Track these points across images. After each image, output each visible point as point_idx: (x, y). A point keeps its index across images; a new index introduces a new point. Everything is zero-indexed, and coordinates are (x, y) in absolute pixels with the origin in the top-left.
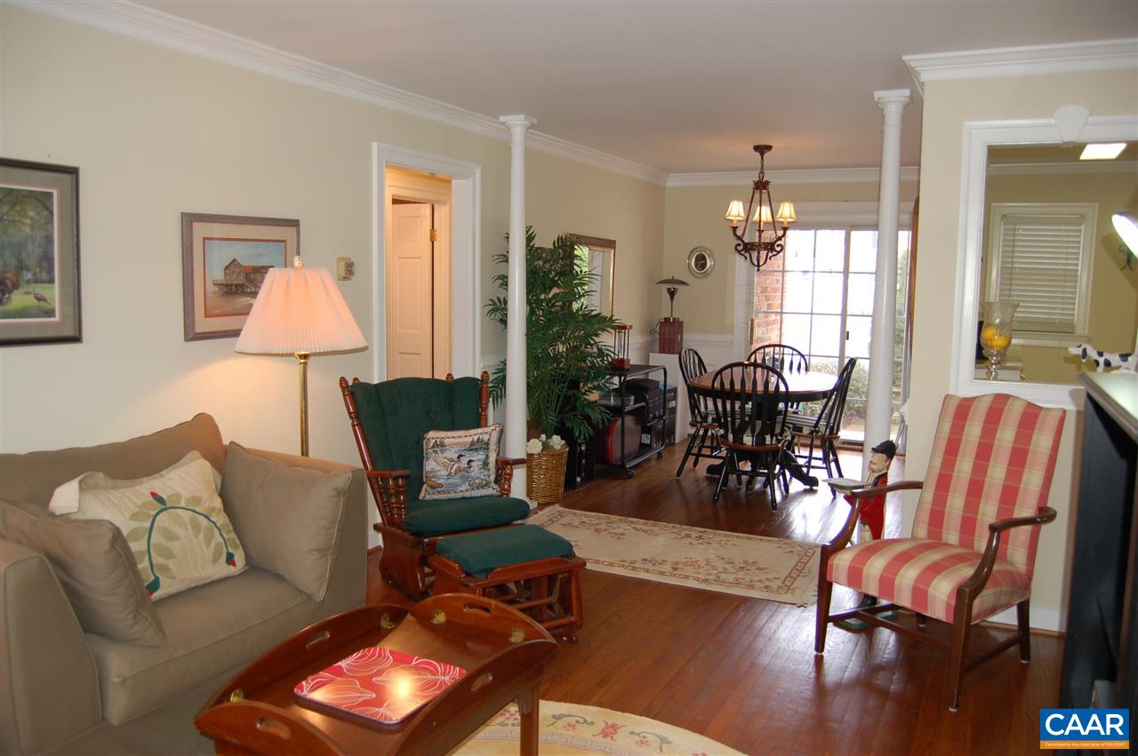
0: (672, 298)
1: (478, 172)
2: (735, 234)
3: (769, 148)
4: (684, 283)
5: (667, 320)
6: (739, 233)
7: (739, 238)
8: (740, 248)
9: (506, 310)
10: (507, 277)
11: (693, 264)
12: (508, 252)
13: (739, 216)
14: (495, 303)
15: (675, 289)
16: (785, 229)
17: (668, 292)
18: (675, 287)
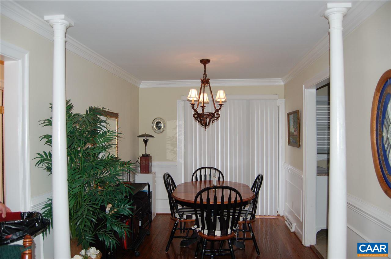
0: (146, 145)
1: (27, 56)
2: (193, 108)
3: (208, 61)
4: (151, 136)
5: (143, 155)
6: (195, 107)
7: (195, 110)
8: (196, 116)
9: (51, 161)
10: (51, 137)
11: (155, 127)
12: (52, 118)
13: (194, 97)
14: (42, 156)
15: (147, 139)
16: (221, 105)
17: (144, 141)
18: (147, 138)
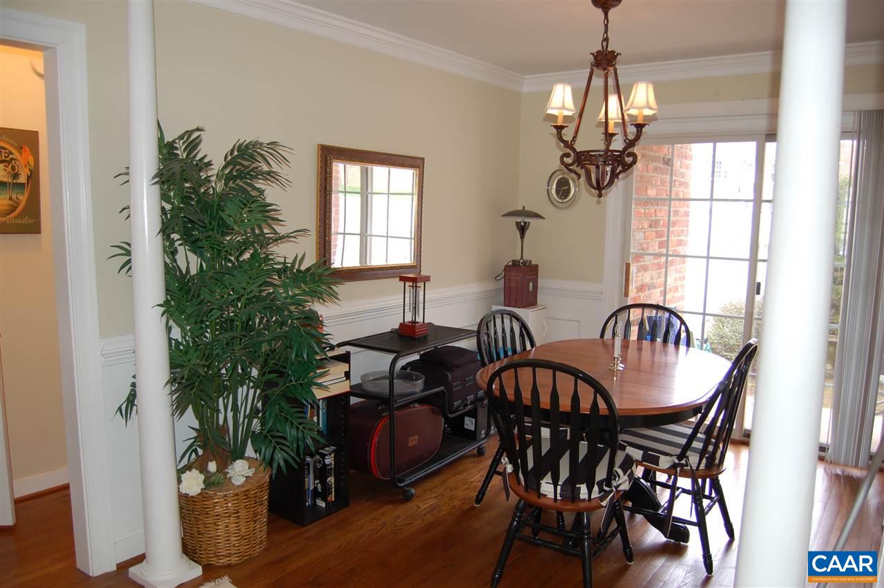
0: (522, 236)
2: (561, 138)
4: (537, 216)
5: (515, 263)
6: (568, 136)
7: (568, 145)
8: (569, 160)
11: (554, 192)
13: (563, 108)
15: (525, 223)
16: (639, 127)
17: (518, 227)
18: (527, 220)
